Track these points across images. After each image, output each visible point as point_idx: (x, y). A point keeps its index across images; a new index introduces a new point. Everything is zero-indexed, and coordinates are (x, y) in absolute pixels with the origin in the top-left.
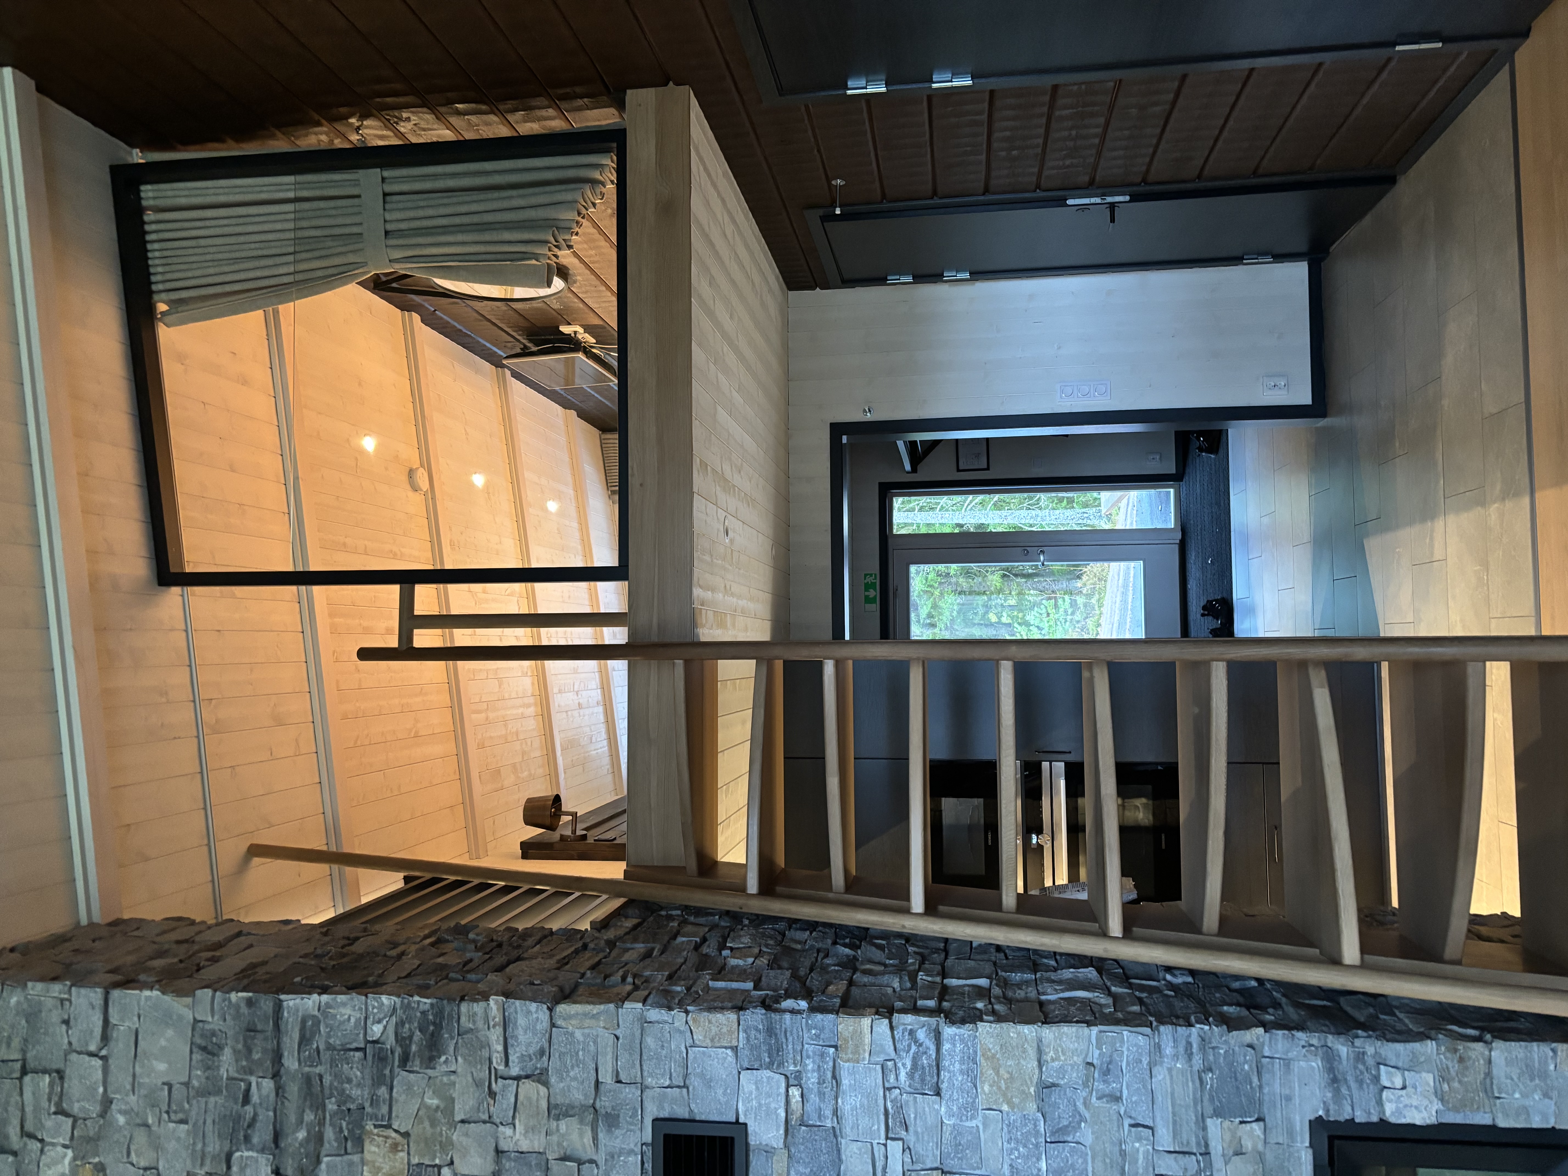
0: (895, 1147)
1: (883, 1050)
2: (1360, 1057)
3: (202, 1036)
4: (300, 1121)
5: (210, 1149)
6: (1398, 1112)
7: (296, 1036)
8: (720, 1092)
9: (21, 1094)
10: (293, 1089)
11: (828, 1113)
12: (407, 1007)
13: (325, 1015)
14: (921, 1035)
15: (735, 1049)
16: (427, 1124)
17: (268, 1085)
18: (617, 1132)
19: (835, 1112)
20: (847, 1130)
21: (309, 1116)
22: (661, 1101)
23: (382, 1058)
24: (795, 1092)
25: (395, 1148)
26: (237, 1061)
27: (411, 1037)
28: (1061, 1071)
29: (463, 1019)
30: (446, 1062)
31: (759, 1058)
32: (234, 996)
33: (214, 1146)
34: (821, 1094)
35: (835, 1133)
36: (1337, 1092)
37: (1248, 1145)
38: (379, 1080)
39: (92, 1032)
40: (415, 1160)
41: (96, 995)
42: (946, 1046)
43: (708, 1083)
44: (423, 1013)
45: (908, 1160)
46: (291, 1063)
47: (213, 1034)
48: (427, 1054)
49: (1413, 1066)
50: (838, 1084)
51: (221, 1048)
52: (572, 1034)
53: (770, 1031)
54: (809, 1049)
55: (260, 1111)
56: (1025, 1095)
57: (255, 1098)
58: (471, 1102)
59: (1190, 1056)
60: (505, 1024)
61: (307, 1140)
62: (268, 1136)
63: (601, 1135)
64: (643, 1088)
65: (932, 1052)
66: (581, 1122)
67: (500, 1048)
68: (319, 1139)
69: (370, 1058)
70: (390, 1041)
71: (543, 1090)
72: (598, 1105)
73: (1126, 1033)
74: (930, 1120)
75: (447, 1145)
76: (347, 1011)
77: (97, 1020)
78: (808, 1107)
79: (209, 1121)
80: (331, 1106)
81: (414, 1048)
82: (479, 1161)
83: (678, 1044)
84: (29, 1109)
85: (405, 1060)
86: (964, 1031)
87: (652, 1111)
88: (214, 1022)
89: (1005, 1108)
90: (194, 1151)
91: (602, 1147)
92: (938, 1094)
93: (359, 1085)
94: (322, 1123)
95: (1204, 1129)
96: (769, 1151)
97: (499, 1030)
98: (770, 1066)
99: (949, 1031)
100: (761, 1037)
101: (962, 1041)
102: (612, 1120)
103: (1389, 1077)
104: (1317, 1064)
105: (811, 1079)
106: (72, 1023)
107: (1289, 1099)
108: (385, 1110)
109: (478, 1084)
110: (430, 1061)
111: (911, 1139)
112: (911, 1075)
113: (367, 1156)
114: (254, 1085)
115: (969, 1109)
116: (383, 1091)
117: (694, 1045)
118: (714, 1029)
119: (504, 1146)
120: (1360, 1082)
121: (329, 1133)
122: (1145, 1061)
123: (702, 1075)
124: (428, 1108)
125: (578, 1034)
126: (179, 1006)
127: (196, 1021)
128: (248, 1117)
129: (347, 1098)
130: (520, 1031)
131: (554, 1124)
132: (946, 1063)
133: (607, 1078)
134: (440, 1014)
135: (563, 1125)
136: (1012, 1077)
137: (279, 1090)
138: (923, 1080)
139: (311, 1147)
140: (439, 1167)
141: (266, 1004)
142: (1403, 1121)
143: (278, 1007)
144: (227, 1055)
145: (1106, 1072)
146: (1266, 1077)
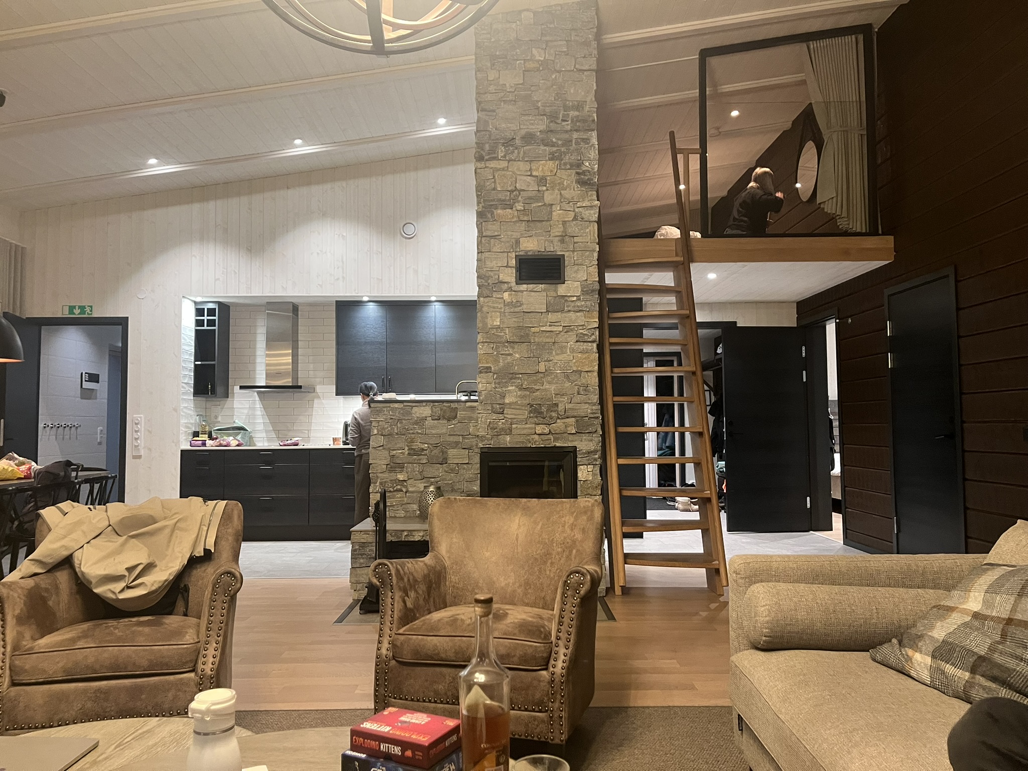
0: (560, 329)
1: (588, 325)
2: (595, 460)
3: (582, 104)
4: (558, 139)
5: (547, 108)
6: (581, 470)
7: (584, 137)
8: (574, 275)
9: (560, 40)
10: (566, 136)
11: (569, 309)
12: (594, 173)
13: (591, 146)
14: (593, 337)
15: (586, 280)
16: (559, 181)
17: (569, 128)
18: (559, 243)
19: (569, 311)
20: (563, 315)
21: (560, 142)
22: (569, 256)
23: (579, 166)
24: (575, 299)
25: (551, 171)
26: (575, 117)
27: (585, 175)
28: (584, 377)
29: (590, 192)
30: (578, 187)
31: (584, 288)
32: (595, 115)
33: (548, 110)
34: (574, 307)
35: (562, 311)
36: (586, 453)
37: (569, 429)
38: (572, 165)
39: (582, 65)
40: (548, 178)
41: (594, 67)
42: (590, 344)
43: (576, 272)
44: (592, 180)
45: (557, 332)
46: (575, 135)
47: (583, 108)
48: (581, 180)
49: (594, 475)
50: (577, 312)
51: (579, 111)
52: (587, 228)
53: (593, 291)
54: (588, 303)
55: (560, 125)
56: (577, 367)
57: (564, 123)
58: (567, 196)
59: (592, 413)
60: (591, 207)
61: (552, 142)
62: (552, 128)
63: (557, 238)
64: (573, 251)
65: (589, 340)
66: (563, 232)
67: (584, 205)
68: (553, 146)
69: (578, 162)
70: (584, 168)
71: (571, 219)
72: (567, 237)
73: (597, 396)
74: (569, 339)
75: (553, 188)
76: (593, 154)
77: (586, 67)
78: (570, 303)
79: (555, 108)
80: (563, 149)
81: (582, 177)
82: (549, 199)
83: (587, 262)
84: (555, 43)
85: (578, 173)
86: (595, 350)
87: (566, 254)
88: (587, 108)
89: (574, 361)
90: (546, 103)
91: (554, 238)
92: (577, 341)
93: (569, 158)
94: (558, 146)
95: (572, 417)
96: (556, 291)
97: (590, 205)
98: (582, 291)
99: (595, 345)
100: (591, 288)
101: (592, 349)
102: (562, 241)
103: (590, 468)
104: (593, 448)
105: (579, 304)
106: (585, 59)
107: (581, 441)
108: (563, 167)
109: (573, 198)
110: (578, 182)
111: (562, 334)
112: (582, 333)
113: (548, 162)
114: (567, 123)
115: (573, 351)
116: (568, 167)
117: (587, 267)
118: (593, 274)
119: (554, 206)
120: (588, 460)
121: (555, 149)
122: (590, 402)
123: (578, 270)
124: (564, 182)
125: (588, 230)
126: (591, 97)
127: (586, 102)
128: (558, 121)
129: (565, 153)
130: (589, 212)
131: (561, 223)
132: (585, 344)
133: (576, 239)
134: (593, 184)
135: (561, 226)
136: (583, 363)
137: (567, 132)
138: (580, 337)
139: (551, 143)
140: (546, 186)
141: (594, 126)
142: (579, 471)
143: (593, 130)
144: (576, 113)
145: (585, 390)
146: (587, 435)
